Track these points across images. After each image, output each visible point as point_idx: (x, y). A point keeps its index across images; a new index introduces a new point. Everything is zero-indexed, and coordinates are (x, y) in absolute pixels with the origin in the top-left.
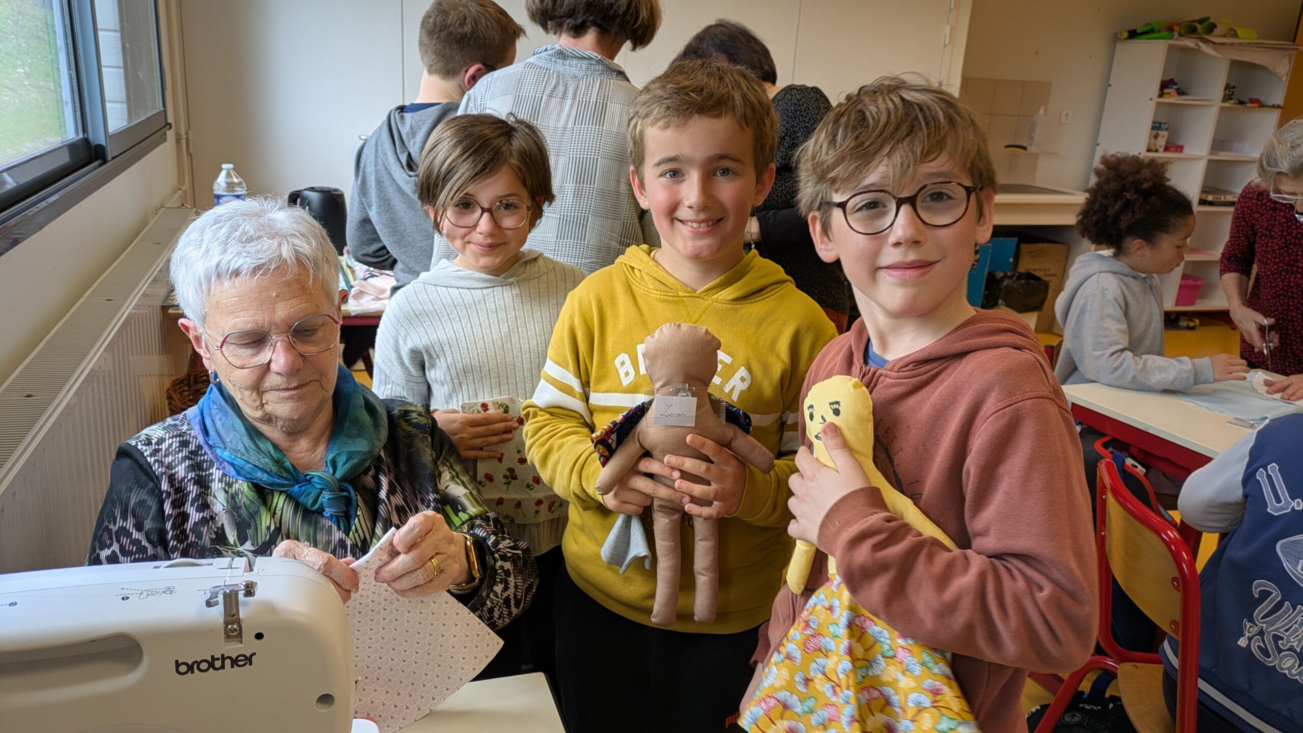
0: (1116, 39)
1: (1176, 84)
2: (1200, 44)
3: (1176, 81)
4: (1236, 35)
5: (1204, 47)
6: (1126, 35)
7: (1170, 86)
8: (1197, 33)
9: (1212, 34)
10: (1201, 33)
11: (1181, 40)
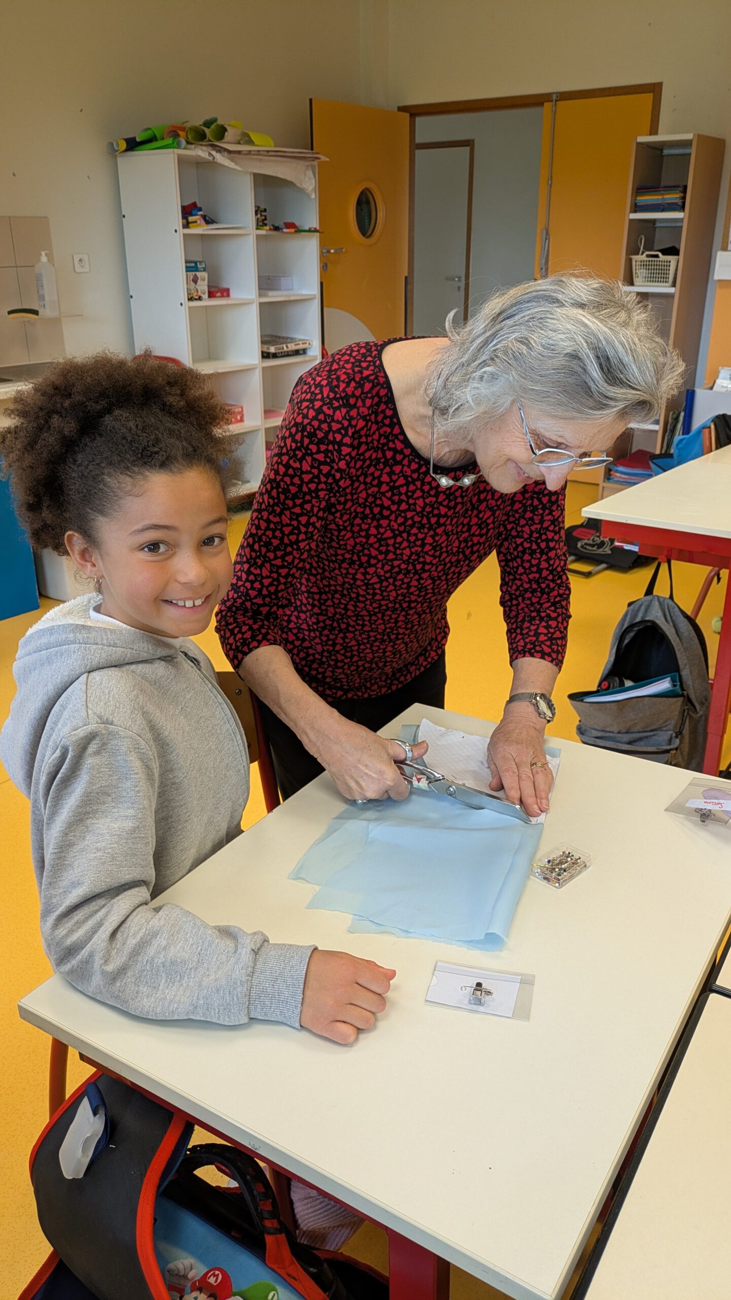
0: (113, 151)
1: (200, 210)
2: (214, 153)
3: (199, 205)
4: (250, 142)
5: (220, 158)
6: (124, 146)
7: (194, 212)
8: (207, 139)
9: (223, 141)
10: (211, 139)
11: (190, 149)
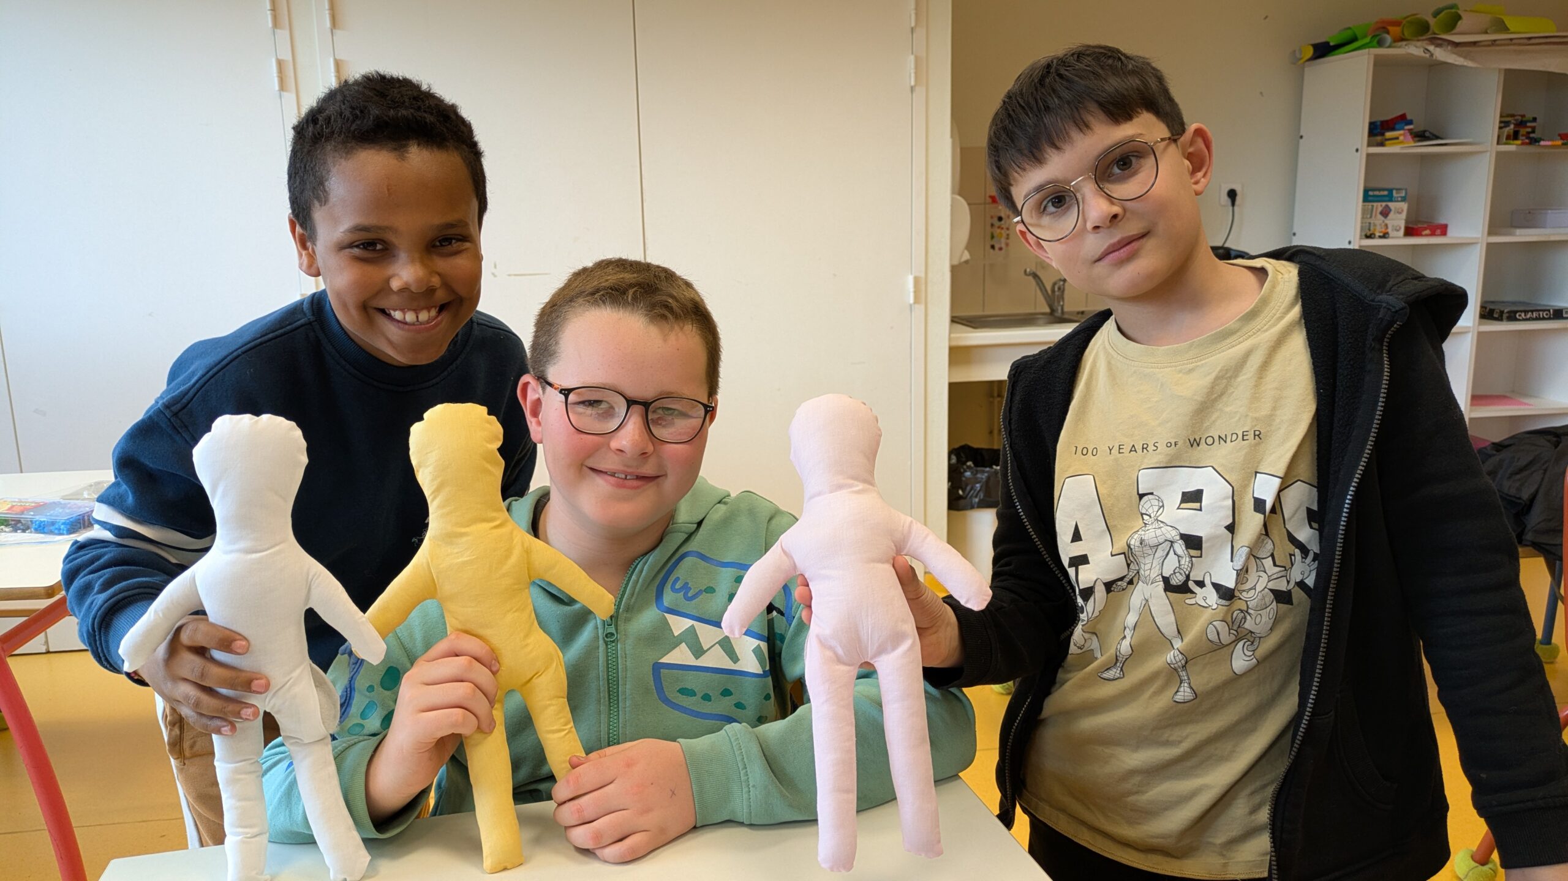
1: (1410, 122)
2: (1431, 48)
3: (1409, 117)
4: (1506, 29)
5: (1441, 54)
6: (1310, 52)
7: (1397, 126)
8: (1430, 32)
9: (1454, 31)
10: (1437, 32)
11: (1400, 47)
